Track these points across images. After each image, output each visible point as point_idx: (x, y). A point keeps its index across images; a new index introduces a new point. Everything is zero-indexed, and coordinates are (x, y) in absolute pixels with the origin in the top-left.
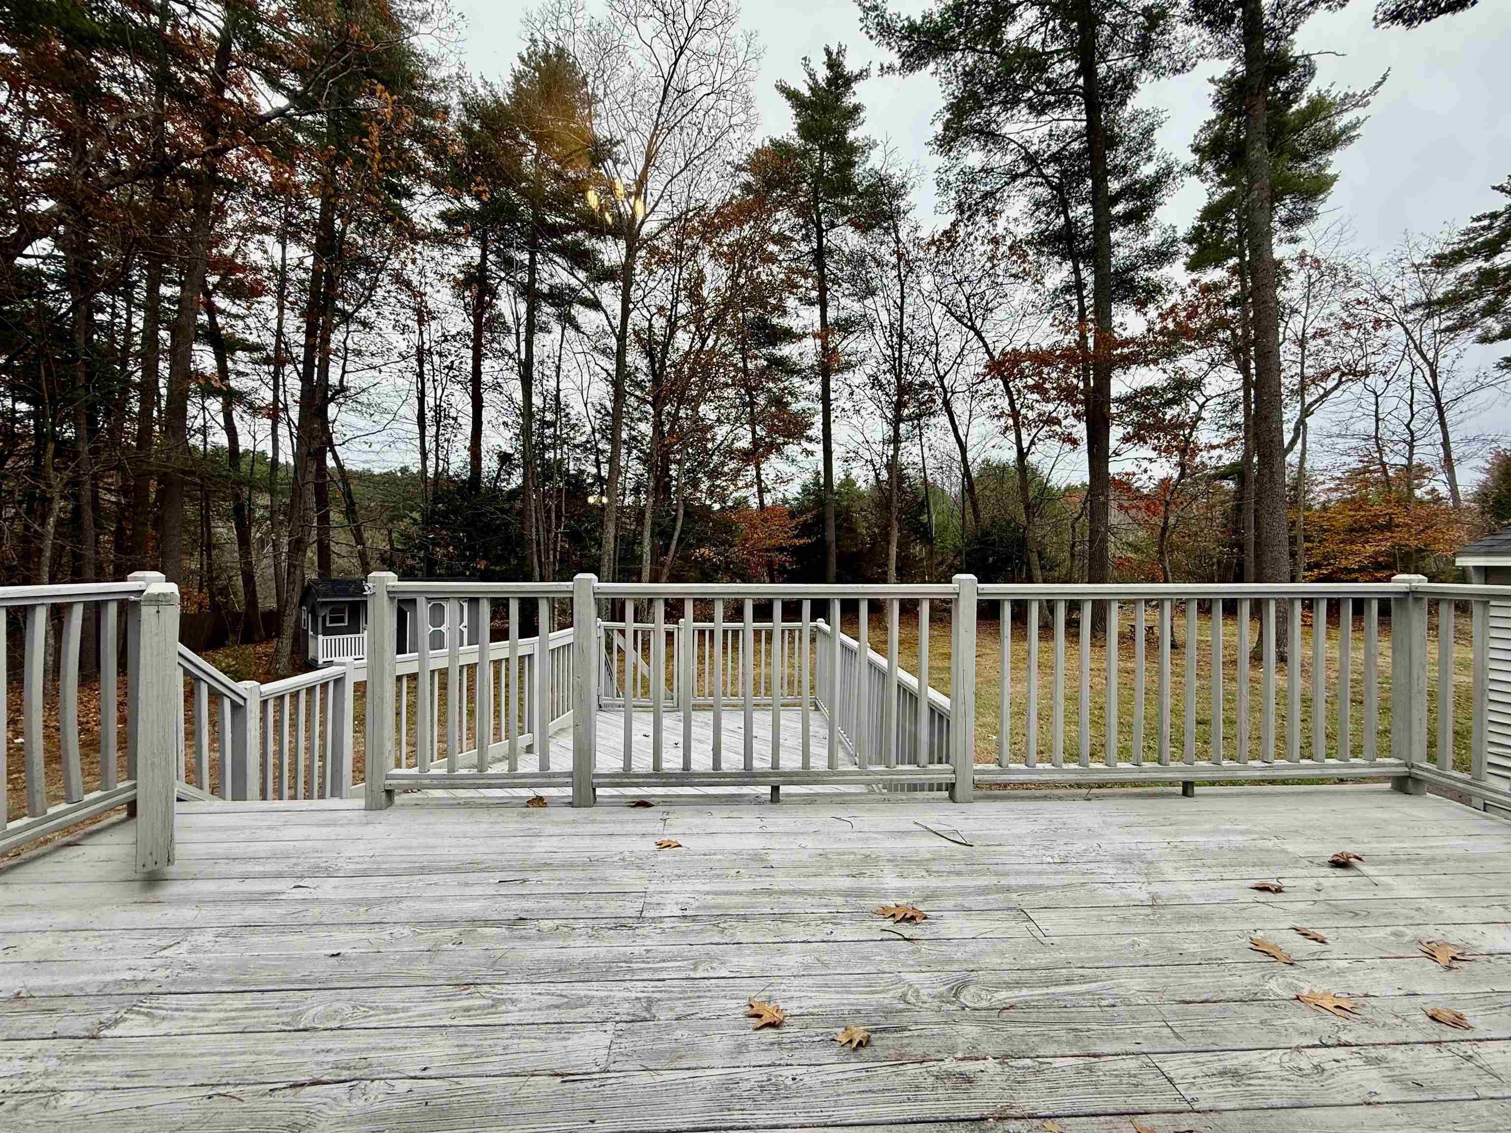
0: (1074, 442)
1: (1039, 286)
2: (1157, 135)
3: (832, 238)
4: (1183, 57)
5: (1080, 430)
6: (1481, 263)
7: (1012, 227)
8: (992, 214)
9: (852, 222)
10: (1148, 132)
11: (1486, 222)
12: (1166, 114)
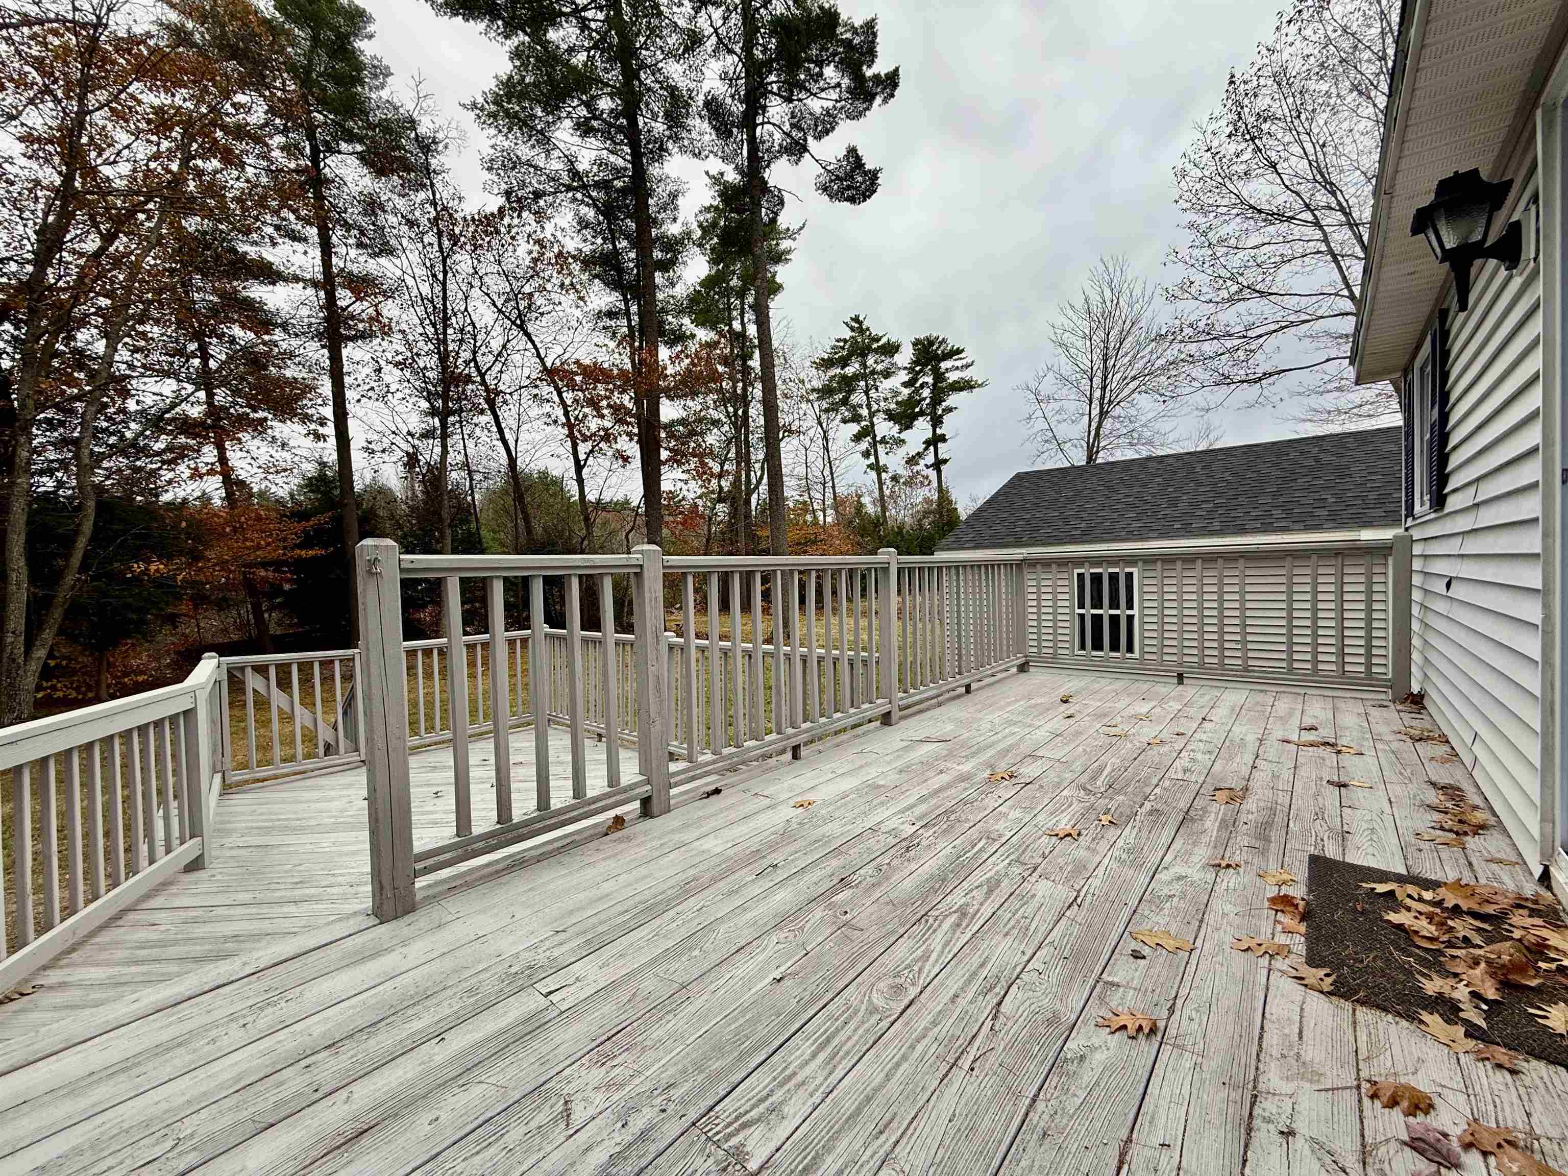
0: (626, 459)
1: (582, 303)
2: (680, 201)
3: (333, 165)
4: (699, 145)
5: (633, 449)
6: (838, 371)
7: (558, 234)
8: (540, 216)
9: (361, 157)
10: (674, 196)
11: (842, 344)
12: (687, 186)
